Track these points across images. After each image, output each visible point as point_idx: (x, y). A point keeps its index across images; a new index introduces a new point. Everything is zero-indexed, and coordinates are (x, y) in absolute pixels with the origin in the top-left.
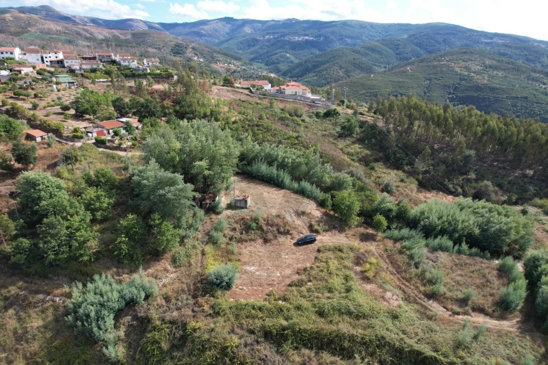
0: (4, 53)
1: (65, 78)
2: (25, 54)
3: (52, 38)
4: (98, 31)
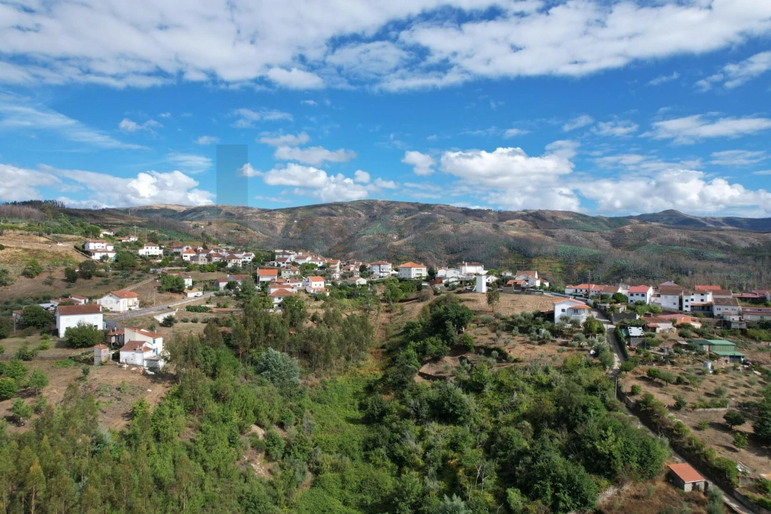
0: (635, 295)
1: (723, 346)
2: (659, 296)
3: (673, 250)
4: (740, 237)
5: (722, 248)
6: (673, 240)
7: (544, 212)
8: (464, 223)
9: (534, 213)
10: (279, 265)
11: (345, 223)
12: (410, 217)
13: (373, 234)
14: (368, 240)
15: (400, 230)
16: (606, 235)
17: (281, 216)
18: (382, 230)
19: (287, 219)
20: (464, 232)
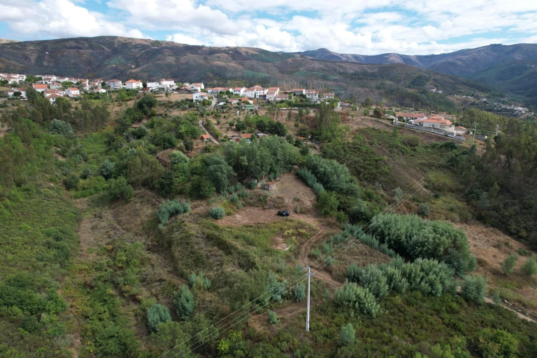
0: (236, 91)
1: (249, 106)
2: (246, 91)
3: (312, 74)
4: (350, 67)
5: (340, 73)
6: (314, 68)
7: (240, 48)
8: (184, 55)
9: (234, 49)
10: (46, 83)
11: (92, 54)
12: (143, 51)
13: (115, 64)
14: (113, 68)
15: (137, 61)
16: (277, 65)
17: (32, 48)
18: (123, 60)
19: (38, 50)
20: (183, 62)
